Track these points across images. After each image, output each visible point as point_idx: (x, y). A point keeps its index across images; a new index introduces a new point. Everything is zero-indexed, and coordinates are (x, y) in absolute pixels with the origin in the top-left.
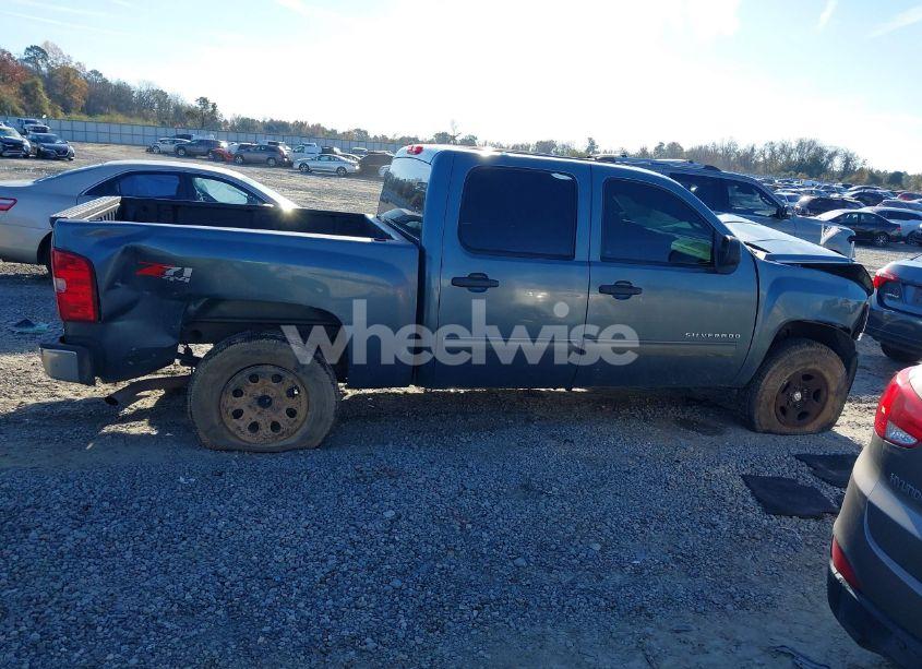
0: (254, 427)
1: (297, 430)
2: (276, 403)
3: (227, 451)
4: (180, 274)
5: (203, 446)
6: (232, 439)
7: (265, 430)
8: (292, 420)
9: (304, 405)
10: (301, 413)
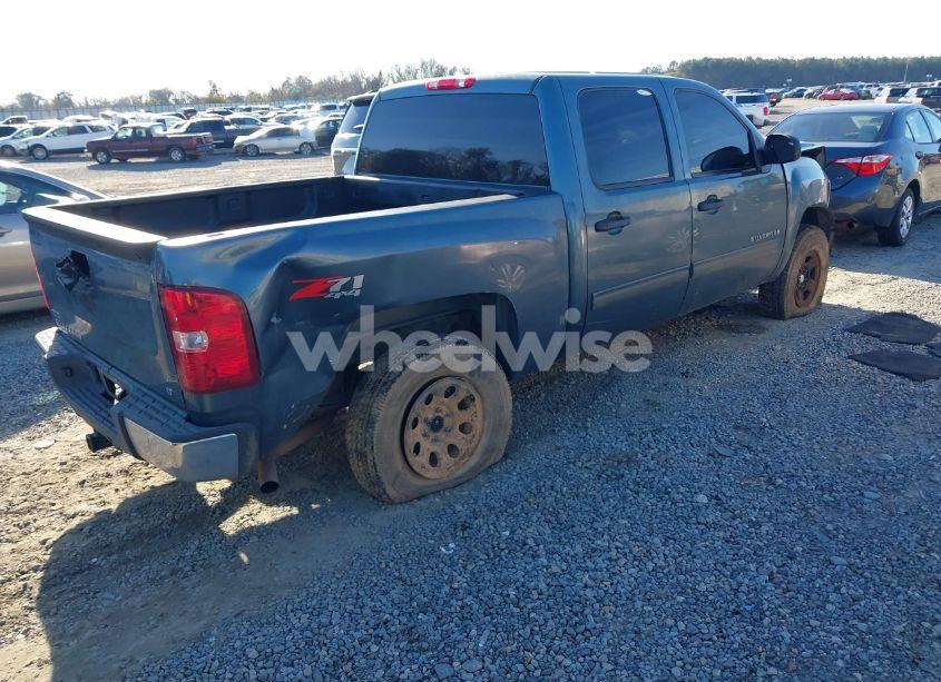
0: (434, 459)
1: (477, 446)
2: (447, 422)
3: (419, 499)
4: (348, 286)
5: (392, 502)
6: (419, 482)
7: (445, 458)
8: (468, 437)
9: (480, 414)
10: (478, 424)
